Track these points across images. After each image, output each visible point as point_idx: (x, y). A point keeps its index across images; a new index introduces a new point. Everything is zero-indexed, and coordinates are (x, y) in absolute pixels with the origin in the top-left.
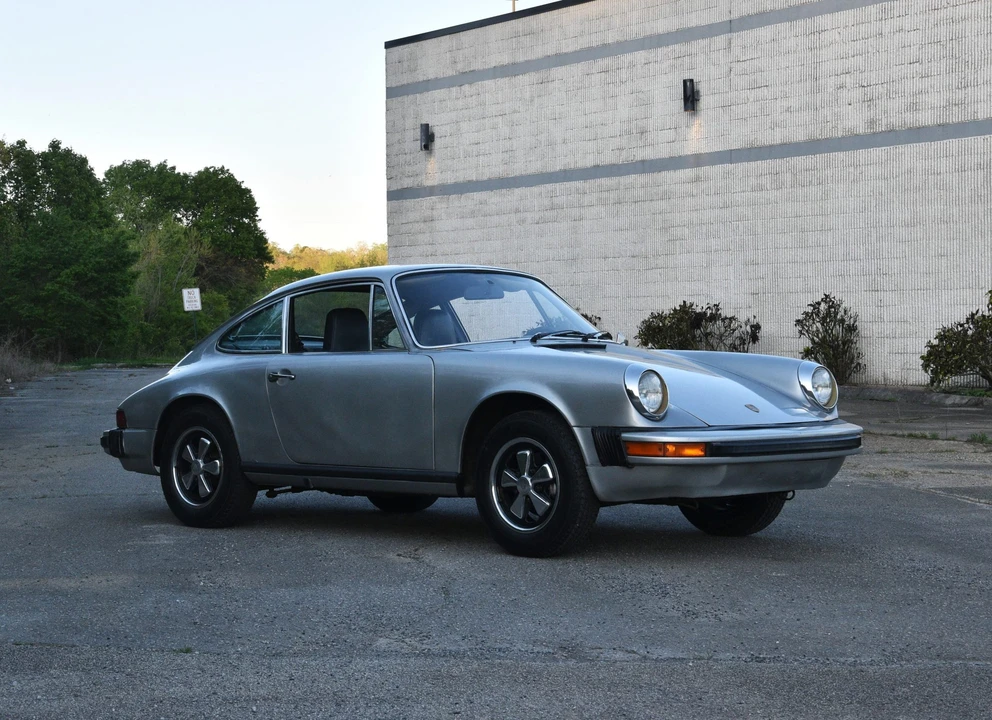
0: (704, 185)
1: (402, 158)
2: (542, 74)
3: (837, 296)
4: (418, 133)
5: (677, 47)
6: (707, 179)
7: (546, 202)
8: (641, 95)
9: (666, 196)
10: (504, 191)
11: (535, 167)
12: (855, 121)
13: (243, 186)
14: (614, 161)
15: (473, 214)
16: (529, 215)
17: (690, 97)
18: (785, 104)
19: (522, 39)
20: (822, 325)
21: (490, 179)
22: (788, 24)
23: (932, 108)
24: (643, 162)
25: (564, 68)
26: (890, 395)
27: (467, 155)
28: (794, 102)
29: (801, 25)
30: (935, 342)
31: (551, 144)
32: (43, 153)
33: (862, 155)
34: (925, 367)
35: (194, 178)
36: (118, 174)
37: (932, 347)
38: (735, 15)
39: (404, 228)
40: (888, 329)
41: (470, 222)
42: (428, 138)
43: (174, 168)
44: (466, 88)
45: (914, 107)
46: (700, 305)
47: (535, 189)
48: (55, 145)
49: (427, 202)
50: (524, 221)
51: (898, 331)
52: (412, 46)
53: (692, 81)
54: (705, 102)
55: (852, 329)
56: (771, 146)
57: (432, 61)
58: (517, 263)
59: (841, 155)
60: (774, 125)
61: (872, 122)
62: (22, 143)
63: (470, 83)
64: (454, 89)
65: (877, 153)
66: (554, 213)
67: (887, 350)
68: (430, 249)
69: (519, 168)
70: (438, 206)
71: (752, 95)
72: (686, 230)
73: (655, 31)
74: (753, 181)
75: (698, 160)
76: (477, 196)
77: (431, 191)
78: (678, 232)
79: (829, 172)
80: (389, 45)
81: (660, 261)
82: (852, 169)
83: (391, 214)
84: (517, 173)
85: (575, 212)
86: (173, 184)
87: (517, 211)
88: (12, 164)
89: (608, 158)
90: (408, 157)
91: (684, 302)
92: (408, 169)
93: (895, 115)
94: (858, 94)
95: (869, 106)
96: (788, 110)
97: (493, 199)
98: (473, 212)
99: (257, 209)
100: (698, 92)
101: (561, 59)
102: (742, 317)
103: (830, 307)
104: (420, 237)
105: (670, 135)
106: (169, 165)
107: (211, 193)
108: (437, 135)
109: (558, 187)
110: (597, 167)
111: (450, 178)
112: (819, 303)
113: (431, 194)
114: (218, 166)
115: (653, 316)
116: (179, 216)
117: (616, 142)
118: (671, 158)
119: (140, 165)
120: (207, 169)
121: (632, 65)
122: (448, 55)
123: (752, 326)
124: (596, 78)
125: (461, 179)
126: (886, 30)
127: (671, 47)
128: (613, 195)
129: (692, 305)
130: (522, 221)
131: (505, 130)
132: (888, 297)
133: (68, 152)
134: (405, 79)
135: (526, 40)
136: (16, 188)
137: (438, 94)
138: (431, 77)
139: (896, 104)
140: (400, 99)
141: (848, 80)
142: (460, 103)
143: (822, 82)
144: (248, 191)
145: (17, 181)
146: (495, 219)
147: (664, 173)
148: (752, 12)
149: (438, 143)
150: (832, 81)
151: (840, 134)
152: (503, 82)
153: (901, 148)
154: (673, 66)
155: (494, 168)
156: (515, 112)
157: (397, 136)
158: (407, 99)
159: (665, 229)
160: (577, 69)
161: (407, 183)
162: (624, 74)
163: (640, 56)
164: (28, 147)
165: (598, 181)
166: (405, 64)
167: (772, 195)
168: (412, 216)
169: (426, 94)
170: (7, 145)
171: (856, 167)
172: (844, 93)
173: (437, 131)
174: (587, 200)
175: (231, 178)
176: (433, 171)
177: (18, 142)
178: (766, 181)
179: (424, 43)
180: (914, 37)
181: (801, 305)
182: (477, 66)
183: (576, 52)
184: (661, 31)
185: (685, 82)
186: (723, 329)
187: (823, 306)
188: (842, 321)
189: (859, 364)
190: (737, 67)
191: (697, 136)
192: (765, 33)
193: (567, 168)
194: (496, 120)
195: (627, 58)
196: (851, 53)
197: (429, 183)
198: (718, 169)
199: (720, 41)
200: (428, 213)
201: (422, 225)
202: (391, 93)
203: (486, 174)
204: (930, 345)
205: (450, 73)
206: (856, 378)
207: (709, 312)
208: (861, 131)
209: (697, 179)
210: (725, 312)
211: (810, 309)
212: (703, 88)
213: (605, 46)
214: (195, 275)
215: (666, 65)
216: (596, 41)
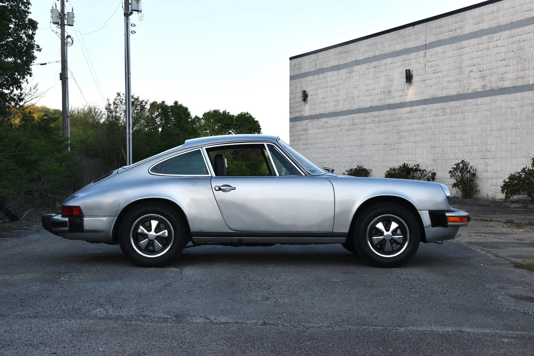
0: (414, 114)
1: (295, 105)
2: (350, 69)
3: (467, 160)
4: (301, 94)
5: (404, 56)
6: (415, 111)
7: (351, 122)
8: (389, 77)
9: (399, 119)
10: (334, 117)
11: (346, 108)
12: (477, 86)
13: (255, 120)
14: (378, 105)
15: (322, 127)
16: (344, 127)
17: (409, 77)
18: (448, 79)
19: (342, 55)
20: (461, 173)
21: (329, 113)
22: (449, 45)
23: (510, 80)
24: (389, 105)
25: (358, 66)
26: (487, 203)
27: (320, 103)
28: (451, 78)
29: (455, 45)
30: (508, 180)
31: (353, 98)
32: (171, 106)
33: (479, 100)
34: (503, 191)
35: (237, 117)
36: (207, 115)
37: (506, 182)
38: (428, 42)
39: (296, 133)
40: (490, 175)
41: (321, 131)
42: (305, 96)
43: (229, 113)
44: (320, 75)
45: (502, 79)
46: (411, 164)
47: (346, 117)
48: (176, 103)
49: (305, 122)
50: (342, 130)
51: (494, 176)
52: (300, 59)
53: (409, 70)
54: (415, 79)
55: (474, 175)
56: (442, 97)
57: (307, 65)
58: (339, 147)
59: (471, 101)
60: (443, 88)
61: (484, 86)
62: (163, 102)
63: (322, 73)
64: (316, 76)
65: (486, 99)
66: (354, 127)
67: (489, 184)
68: (305, 141)
69: (340, 108)
70: (309, 124)
71: (434, 76)
72: (407, 133)
73: (395, 50)
74: (434, 112)
75: (412, 104)
76: (324, 120)
77: (306, 118)
78: (403, 134)
79: (466, 108)
80: (291, 59)
81: (396, 146)
82: (475, 107)
83: (291, 127)
84: (340, 110)
85: (362, 126)
86: (228, 119)
87: (339, 126)
88: (160, 110)
89: (375, 104)
90: (298, 104)
91: (404, 163)
92: (298, 109)
93: (493, 83)
94: (478, 74)
95: (483, 79)
96: (449, 82)
97: (331, 121)
98: (322, 126)
99: (261, 129)
100: (412, 75)
101: (357, 63)
102: (428, 170)
103: (464, 165)
104: (302, 137)
105: (400, 93)
106: (227, 112)
107: (243, 123)
108: (309, 95)
109: (356, 115)
110: (371, 107)
111: (314, 113)
112: (459, 164)
113: (307, 119)
114: (246, 112)
115: (391, 169)
116: (230, 131)
117: (379, 97)
118: (401, 103)
119: (216, 112)
120: (242, 113)
121: (385, 64)
122: (314, 62)
123: (432, 174)
124: (371, 70)
125: (318, 113)
126: (490, 47)
127: (401, 56)
128: (377, 119)
129: (408, 164)
130: (341, 130)
131: (335, 93)
132: (490, 161)
133: (181, 106)
134: (297, 72)
135: (344, 55)
136: (161, 119)
137: (310, 78)
138: (307, 71)
139: (494, 78)
140: (295, 80)
141: (474, 68)
142: (318, 82)
143: (463, 69)
144: (257, 122)
145: (162, 117)
146: (331, 129)
147: (398, 109)
148: (434, 40)
149: (309, 98)
150: (468, 69)
151: (471, 91)
152: (334, 72)
153: (496, 97)
154: (402, 65)
155: (330, 109)
156: (339, 85)
157: (294, 96)
158: (298, 80)
159: (398, 133)
160: (363, 67)
161: (297, 115)
162: (382, 68)
163: (389, 60)
164: (166, 103)
165: (371, 113)
166: (297, 66)
167: (442, 118)
168: (299, 128)
169: (305, 78)
170: (158, 103)
171: (477, 105)
172: (472, 74)
173: (309, 93)
174: (367, 121)
175: (251, 117)
176: (307, 110)
177: (162, 102)
178: (439, 112)
179: (305, 58)
180: (503, 49)
181: (452, 165)
182: (325, 66)
183: (363, 59)
184: (397, 50)
185: (406, 70)
186: (420, 175)
187: (461, 165)
188: (470, 171)
189: (477, 190)
190: (429, 64)
191: (412, 93)
192: (440, 49)
193: (359, 107)
194: (332, 88)
195: (384, 61)
196: (476, 57)
197: (305, 114)
198: (420, 107)
199: (422, 53)
200: (305, 127)
201: (303, 132)
202: (292, 78)
203: (328, 111)
204: (504, 181)
205: (315, 69)
206: (475, 196)
207: (414, 167)
208: (479, 90)
209: (411, 112)
210: (422, 168)
211: (455, 166)
212: (414, 73)
213: (375, 56)
214: (233, 154)
215: (399, 64)
216: (371, 55)
